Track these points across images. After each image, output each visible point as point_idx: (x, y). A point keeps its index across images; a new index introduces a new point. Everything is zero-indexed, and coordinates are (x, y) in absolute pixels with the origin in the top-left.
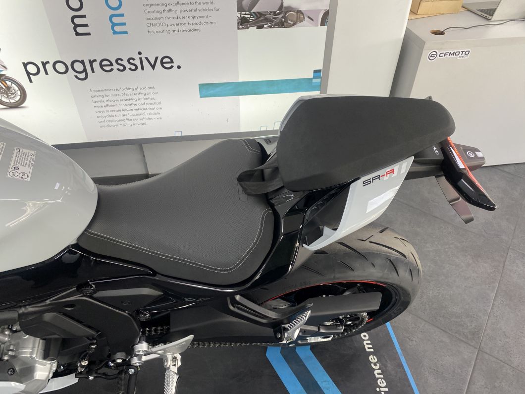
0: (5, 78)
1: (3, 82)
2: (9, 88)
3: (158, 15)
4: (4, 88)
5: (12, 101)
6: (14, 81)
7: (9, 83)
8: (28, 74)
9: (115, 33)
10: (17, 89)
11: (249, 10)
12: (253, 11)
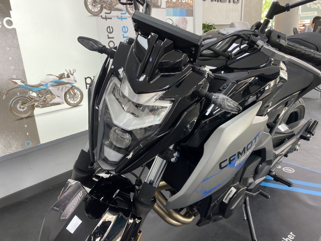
0: (75, 88)
1: (73, 91)
2: (75, 94)
4: (73, 94)
5: (75, 102)
6: (78, 89)
7: (76, 91)
8: (86, 84)
10: (79, 94)
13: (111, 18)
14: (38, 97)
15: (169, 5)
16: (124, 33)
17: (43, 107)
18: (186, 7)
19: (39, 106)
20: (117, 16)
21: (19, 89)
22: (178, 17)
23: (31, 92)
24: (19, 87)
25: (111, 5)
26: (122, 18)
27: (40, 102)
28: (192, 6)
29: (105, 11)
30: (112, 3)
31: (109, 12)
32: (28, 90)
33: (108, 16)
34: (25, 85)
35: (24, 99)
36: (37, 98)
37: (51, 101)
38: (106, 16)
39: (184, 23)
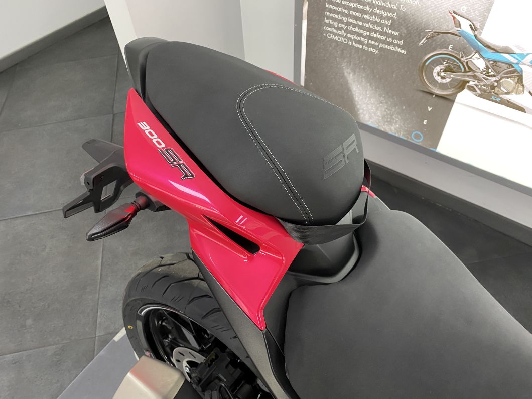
14: (484, 73)
17: (480, 96)
19: (475, 89)
21: (458, 38)
23: (477, 55)
24: (459, 34)
27: (482, 84)
32: (473, 49)
34: (475, 36)
35: (455, 61)
36: (481, 73)
37: (508, 93)
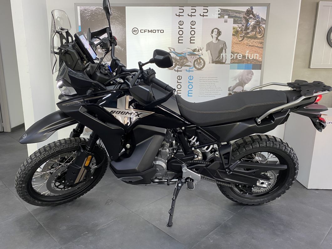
3: (203, 91)
9: (188, 96)
11: (232, 91)
12: (233, 91)
13: (181, 71)
15: (234, 61)
16: (190, 81)
18: (253, 62)
20: (186, 70)
22: (243, 70)
25: (182, 63)
26: (189, 71)
28: (261, 62)
29: (177, 66)
30: (183, 62)
31: (181, 67)
33: (179, 69)
38: (178, 70)
39: (250, 75)
